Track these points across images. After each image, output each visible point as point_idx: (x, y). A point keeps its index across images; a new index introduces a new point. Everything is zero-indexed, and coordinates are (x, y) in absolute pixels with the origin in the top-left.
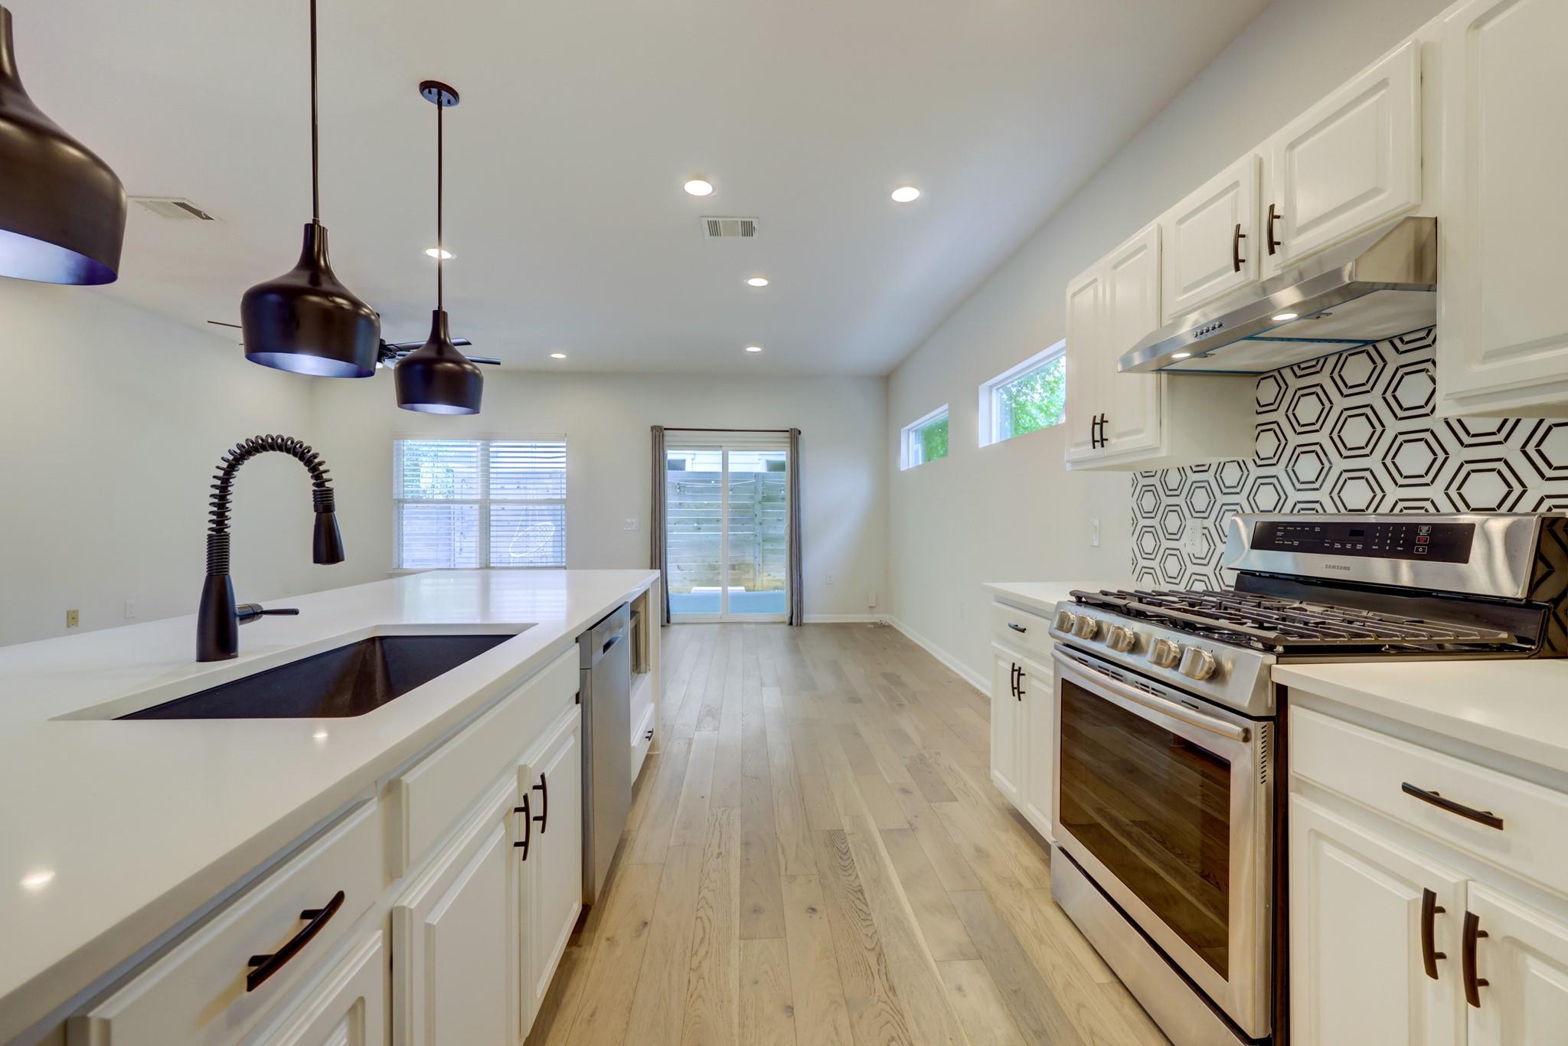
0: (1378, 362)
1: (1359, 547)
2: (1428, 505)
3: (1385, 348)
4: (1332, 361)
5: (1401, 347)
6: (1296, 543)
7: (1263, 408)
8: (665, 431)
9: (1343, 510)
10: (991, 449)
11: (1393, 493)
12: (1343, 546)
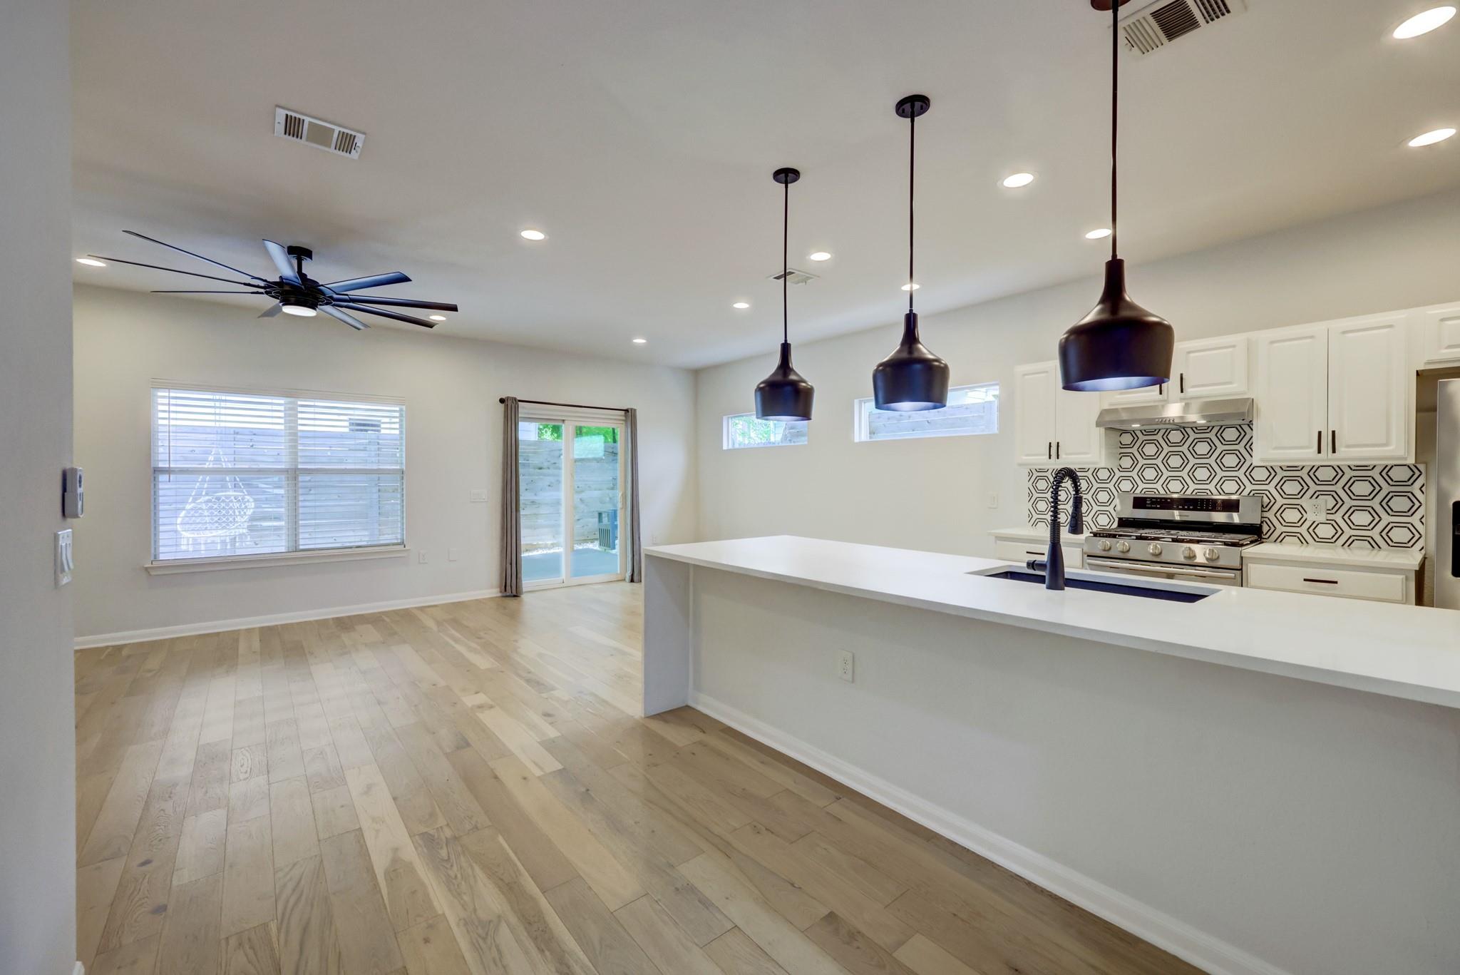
0: (1186, 436)
1: (1191, 507)
2: (1208, 491)
3: (1189, 431)
4: (1163, 431)
5: (1196, 431)
6: (1158, 506)
7: (1123, 446)
8: (519, 403)
9: (1169, 493)
10: (861, 443)
11: (1192, 486)
12: (1183, 507)
